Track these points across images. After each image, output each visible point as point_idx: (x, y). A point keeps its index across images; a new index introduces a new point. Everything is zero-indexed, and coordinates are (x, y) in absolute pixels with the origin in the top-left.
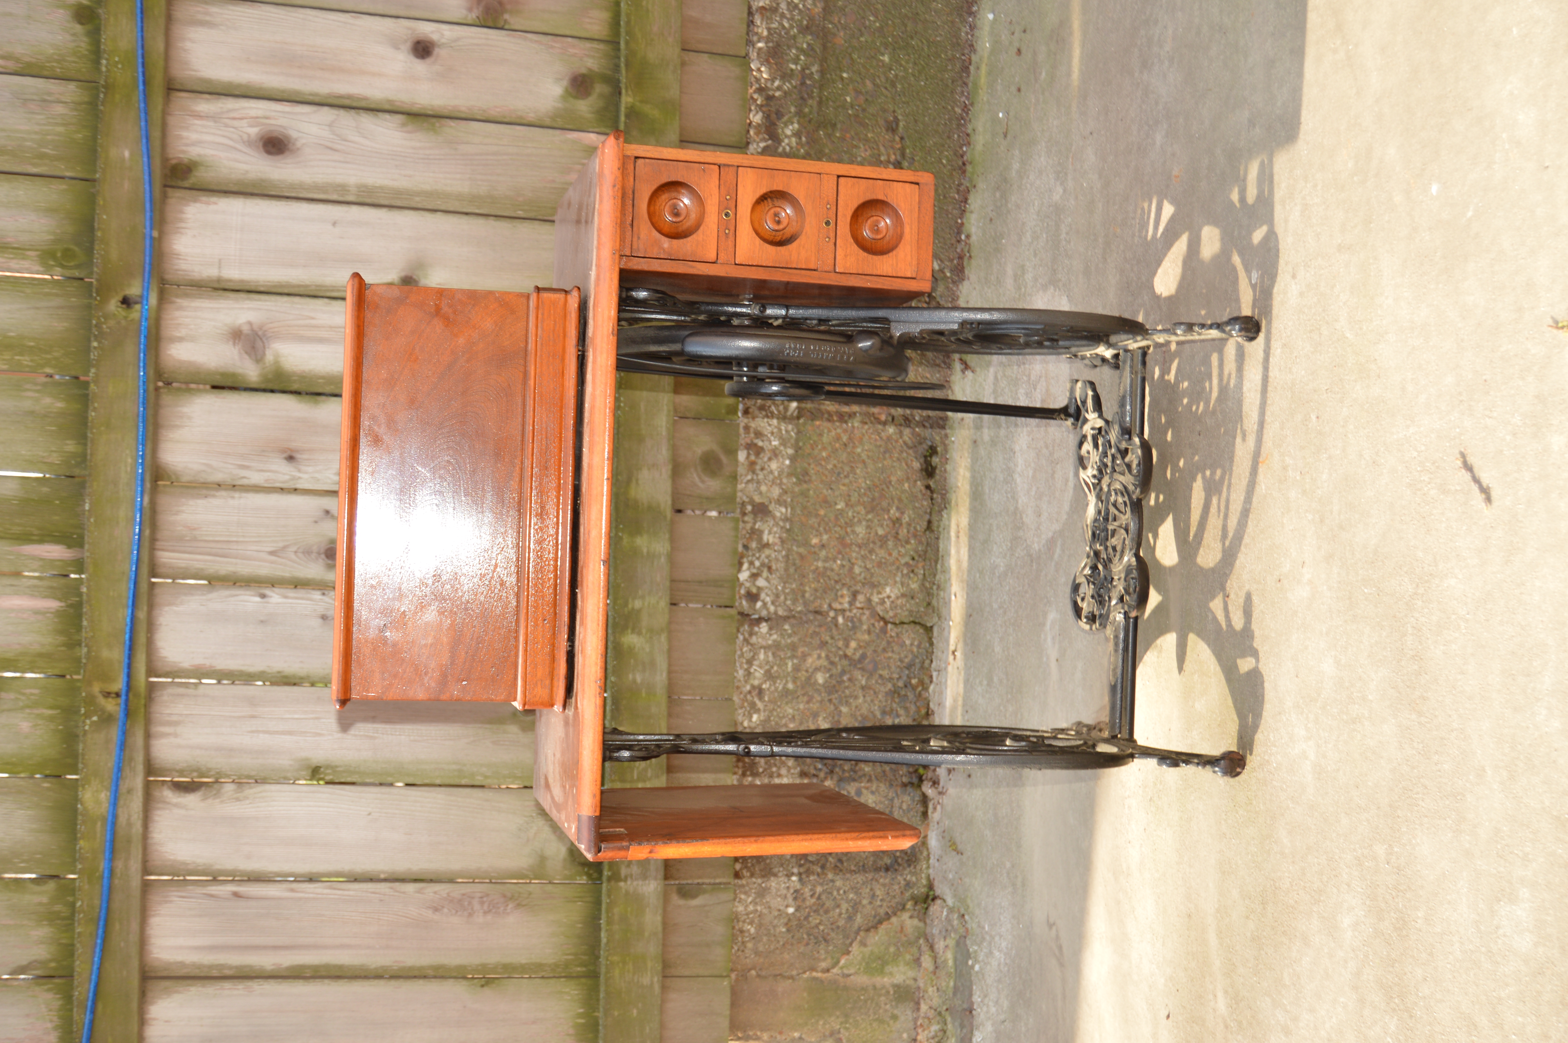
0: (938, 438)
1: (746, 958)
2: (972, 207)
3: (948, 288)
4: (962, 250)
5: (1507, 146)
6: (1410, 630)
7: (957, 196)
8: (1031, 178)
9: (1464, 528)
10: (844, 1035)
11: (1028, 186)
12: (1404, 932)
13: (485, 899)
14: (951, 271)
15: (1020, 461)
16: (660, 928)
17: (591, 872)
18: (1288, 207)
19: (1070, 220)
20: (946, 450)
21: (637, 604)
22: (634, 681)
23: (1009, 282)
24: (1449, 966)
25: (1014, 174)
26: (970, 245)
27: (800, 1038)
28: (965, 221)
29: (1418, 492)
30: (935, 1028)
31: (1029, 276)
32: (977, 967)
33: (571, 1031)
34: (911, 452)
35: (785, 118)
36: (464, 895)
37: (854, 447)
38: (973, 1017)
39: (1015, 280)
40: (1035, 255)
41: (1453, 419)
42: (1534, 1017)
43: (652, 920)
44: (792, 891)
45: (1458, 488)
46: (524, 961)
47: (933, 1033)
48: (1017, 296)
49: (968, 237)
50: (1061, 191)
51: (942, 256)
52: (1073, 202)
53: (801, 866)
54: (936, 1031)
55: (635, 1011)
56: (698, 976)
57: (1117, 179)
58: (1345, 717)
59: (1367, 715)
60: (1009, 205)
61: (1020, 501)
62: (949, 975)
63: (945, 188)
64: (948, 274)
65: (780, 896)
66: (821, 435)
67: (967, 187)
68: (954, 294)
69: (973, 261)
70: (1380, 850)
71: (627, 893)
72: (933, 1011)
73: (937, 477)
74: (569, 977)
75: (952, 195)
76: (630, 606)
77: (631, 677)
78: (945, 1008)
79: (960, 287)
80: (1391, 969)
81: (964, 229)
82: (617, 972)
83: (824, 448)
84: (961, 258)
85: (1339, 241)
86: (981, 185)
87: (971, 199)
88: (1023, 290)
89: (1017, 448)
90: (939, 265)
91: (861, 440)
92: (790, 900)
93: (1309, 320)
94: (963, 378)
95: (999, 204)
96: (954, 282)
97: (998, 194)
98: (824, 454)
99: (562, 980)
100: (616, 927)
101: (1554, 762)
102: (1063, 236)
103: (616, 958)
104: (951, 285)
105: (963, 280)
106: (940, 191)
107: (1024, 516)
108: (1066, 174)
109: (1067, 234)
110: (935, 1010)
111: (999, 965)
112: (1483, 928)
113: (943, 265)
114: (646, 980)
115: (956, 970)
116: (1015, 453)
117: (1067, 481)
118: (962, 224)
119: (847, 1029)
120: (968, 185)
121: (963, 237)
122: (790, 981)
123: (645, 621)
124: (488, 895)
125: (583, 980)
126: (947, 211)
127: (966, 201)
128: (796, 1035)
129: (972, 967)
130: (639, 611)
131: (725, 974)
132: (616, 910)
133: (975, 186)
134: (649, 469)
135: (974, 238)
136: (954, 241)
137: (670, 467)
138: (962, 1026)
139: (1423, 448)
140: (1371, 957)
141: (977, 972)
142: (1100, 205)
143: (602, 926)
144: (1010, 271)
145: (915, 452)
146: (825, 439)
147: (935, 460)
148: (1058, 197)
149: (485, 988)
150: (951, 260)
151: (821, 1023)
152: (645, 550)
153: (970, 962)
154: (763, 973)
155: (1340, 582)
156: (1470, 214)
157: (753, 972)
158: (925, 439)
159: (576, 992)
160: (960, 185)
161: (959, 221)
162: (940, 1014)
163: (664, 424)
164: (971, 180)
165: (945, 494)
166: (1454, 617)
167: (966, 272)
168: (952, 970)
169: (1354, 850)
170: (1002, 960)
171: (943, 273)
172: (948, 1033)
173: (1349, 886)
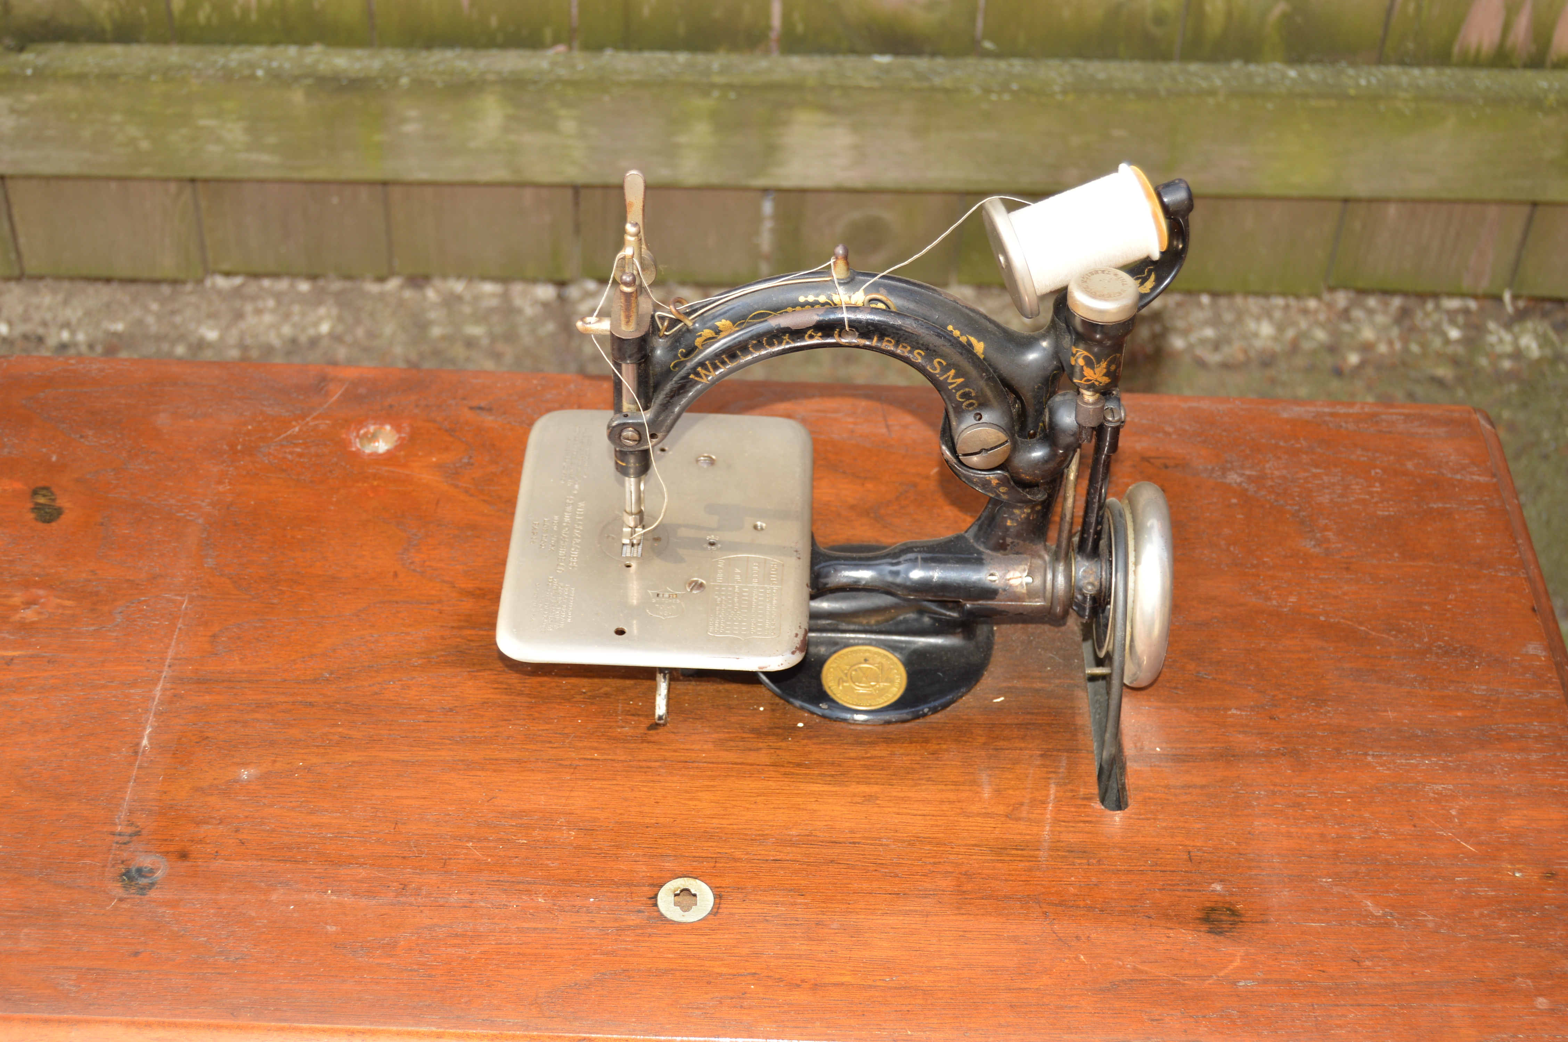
21: (568, 126)
22: (404, 120)
35: (1552, 335)
44: (41, 331)
53: (91, 346)
65: (26, 311)
76: (563, 112)
77: (413, 113)
92: (22, 328)
123: (531, 139)
130: (552, 127)
134: (855, 146)
137: (860, 185)
152: (683, 139)
163: (951, 175)
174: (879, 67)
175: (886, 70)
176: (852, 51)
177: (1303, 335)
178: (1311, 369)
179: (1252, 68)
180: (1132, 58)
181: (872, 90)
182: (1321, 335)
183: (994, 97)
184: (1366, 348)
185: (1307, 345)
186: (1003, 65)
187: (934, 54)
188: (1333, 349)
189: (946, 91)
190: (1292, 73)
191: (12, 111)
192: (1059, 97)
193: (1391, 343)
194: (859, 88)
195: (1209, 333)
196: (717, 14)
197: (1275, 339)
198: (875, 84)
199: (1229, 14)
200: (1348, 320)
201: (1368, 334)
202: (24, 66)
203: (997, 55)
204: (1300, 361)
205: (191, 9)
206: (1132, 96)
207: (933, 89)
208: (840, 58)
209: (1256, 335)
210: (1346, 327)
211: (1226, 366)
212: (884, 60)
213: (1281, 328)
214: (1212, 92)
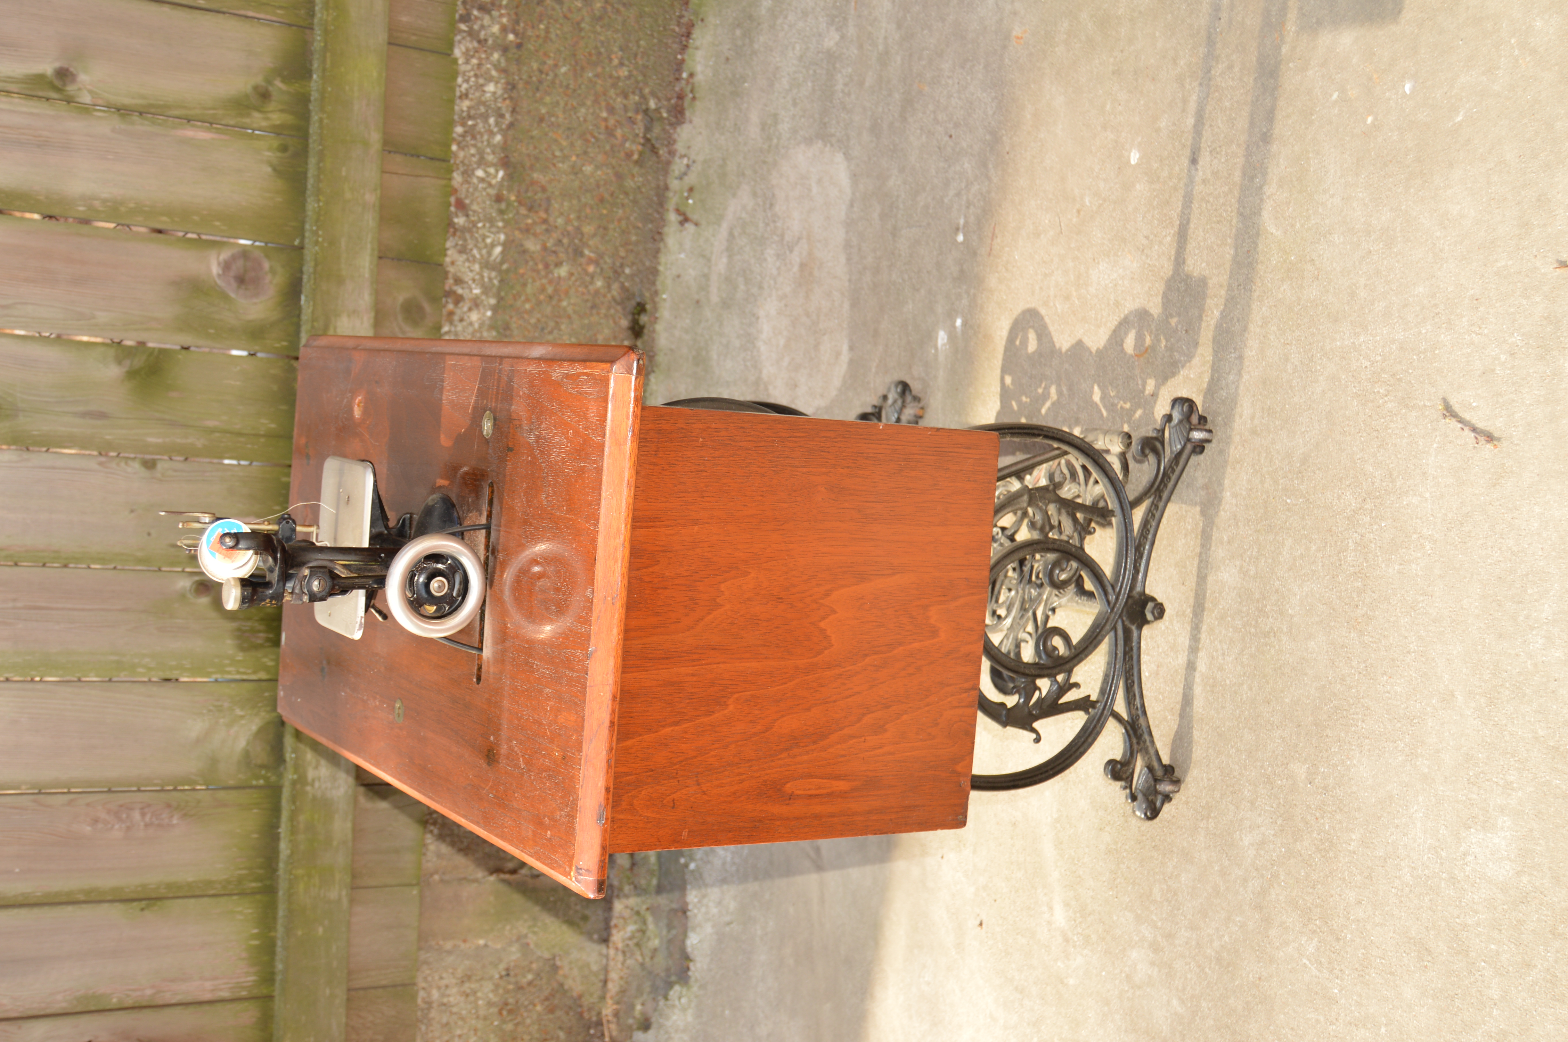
0: (647, 294)
1: (428, 861)
2: (698, 43)
3: (664, 130)
4: (682, 89)
5: (1516, 52)
6: (1352, 546)
7: (677, 29)
8: (790, 18)
9: (1435, 445)
10: (532, 939)
11: (786, 27)
12: (1331, 854)
13: (146, 810)
14: (669, 112)
15: (766, 329)
16: (350, 836)
17: (269, 775)
18: (1187, 86)
19: (850, 70)
20: (656, 309)
23: (754, 131)
24: (1393, 890)
25: (763, 12)
26: (693, 84)
27: (486, 946)
28: (686, 57)
29: (1370, 404)
30: (631, 928)
31: (784, 127)
32: (692, 866)
33: (244, 955)
34: (619, 308)
36: (121, 806)
37: (560, 300)
38: (687, 918)
39: (763, 129)
40: (795, 104)
41: (1424, 331)
42: (1512, 946)
43: (341, 827)
45: (1428, 404)
46: (191, 879)
47: (628, 934)
48: (766, 147)
49: (691, 75)
50: (837, 37)
51: (660, 95)
52: (856, 52)
54: (633, 933)
55: (321, 930)
56: (386, 886)
57: (925, 32)
58: (1253, 630)
59: (1285, 630)
60: (756, 46)
61: (765, 372)
62: (651, 873)
63: (665, 19)
64: (665, 115)
66: (524, 285)
67: (691, 20)
68: (670, 137)
69: (697, 103)
70: (1300, 770)
71: (314, 798)
72: (628, 911)
73: (645, 337)
74: (242, 894)
75: (672, 27)
78: (644, 907)
79: (679, 130)
80: (1311, 891)
81: (685, 66)
82: (301, 887)
83: (527, 300)
84: (681, 97)
85: (1265, 130)
86: (712, 20)
87: (696, 33)
88: (775, 141)
89: (761, 313)
90: (656, 104)
91: (567, 293)
93: (1216, 210)
94: (681, 231)
95: (740, 43)
96: (671, 124)
97: (738, 32)
98: (528, 306)
99: (235, 897)
100: (301, 837)
101: (1554, 692)
102: (839, 87)
103: (300, 872)
104: (668, 127)
105: (683, 123)
106: (660, 22)
107: (771, 388)
108: (845, 19)
109: (846, 85)
110: (632, 909)
111: (724, 864)
112: (1444, 854)
113: (660, 105)
114: (333, 895)
115: (660, 867)
116: (758, 318)
117: (838, 354)
118: (683, 60)
119: (535, 933)
120: (692, 18)
121: (685, 75)
122: (475, 885)
124: (149, 806)
125: (258, 897)
126: (666, 44)
127: (688, 35)
128: (481, 942)
129: (686, 865)
131: (414, 882)
132: (302, 818)
133: (702, 20)
134: (349, 316)
135: (699, 78)
136: (671, 78)
137: (372, 314)
138: (670, 927)
139: (1379, 358)
140: (1282, 878)
141: (693, 871)
142: (899, 58)
143: (282, 835)
144: (754, 118)
145: (624, 309)
146: (529, 289)
147: (644, 319)
148: (832, 43)
149: (146, 912)
150: (669, 100)
151: (508, 927)
153: (682, 861)
154: (447, 877)
155: (1250, 490)
156: (1459, 118)
157: (436, 877)
158: (634, 295)
159: (250, 911)
160: (681, 17)
161: (679, 57)
162: (638, 913)
163: (367, 264)
164: (696, 14)
165: (653, 357)
166: (1415, 536)
167: (688, 114)
168: (656, 868)
169: (1262, 767)
170: (729, 859)
171: (660, 113)
172: (648, 933)
173: (1252, 803)
174: (306, 300)
175: (306, 296)
176: (299, 316)
177: (496, 66)
178: (518, 61)
179: (312, 98)
180: (306, 163)
181: (314, 305)
182: (496, 56)
183: (320, 239)
184: (504, 29)
185: (503, 64)
186: (307, 234)
187: (301, 272)
188: (505, 50)
189: (316, 265)
190: (315, 76)
191: (316, 768)
192: (321, 204)
193: (501, 15)
194: (313, 312)
195: (492, 121)
196: (275, 388)
197: (497, 83)
198: (311, 303)
199: (282, 111)
200: (486, 40)
201: (496, 29)
202: (291, 758)
203: (303, 237)
204: (513, 68)
205: (266, 669)
206: (321, 165)
207: (315, 272)
208: (302, 323)
209: (494, 93)
210: (490, 42)
211: (514, 111)
212: (303, 298)
213: (490, 79)
214: (321, 120)
